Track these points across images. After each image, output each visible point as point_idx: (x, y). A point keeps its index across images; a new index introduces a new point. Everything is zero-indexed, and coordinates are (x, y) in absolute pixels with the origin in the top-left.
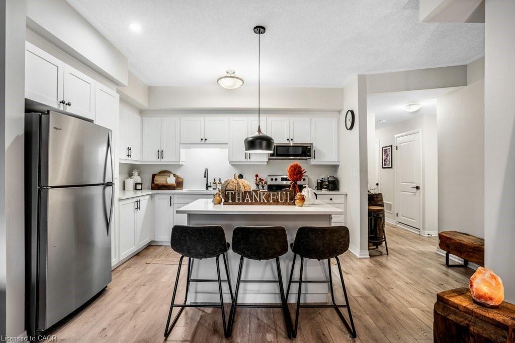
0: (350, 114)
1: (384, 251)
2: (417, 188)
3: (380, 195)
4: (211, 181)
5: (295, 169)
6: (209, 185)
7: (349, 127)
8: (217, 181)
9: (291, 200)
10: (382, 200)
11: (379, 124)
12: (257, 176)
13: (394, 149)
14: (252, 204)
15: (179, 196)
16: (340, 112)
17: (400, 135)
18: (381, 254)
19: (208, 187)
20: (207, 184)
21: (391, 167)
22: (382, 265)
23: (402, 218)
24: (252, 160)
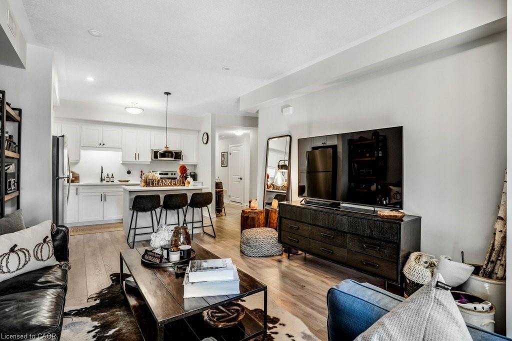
0: (205, 135)
1: (224, 214)
2: (241, 179)
3: (221, 183)
4: (105, 175)
5: (183, 168)
6: (103, 178)
7: (205, 142)
8: (110, 176)
9: (182, 184)
10: (222, 186)
11: (220, 137)
12: (142, 172)
13: (229, 154)
14: (163, 186)
15: (83, 187)
16: (199, 131)
17: (232, 146)
18: (222, 216)
19: (102, 180)
20: (102, 178)
21: (227, 166)
22: (222, 219)
23: (233, 198)
24: (140, 160)
